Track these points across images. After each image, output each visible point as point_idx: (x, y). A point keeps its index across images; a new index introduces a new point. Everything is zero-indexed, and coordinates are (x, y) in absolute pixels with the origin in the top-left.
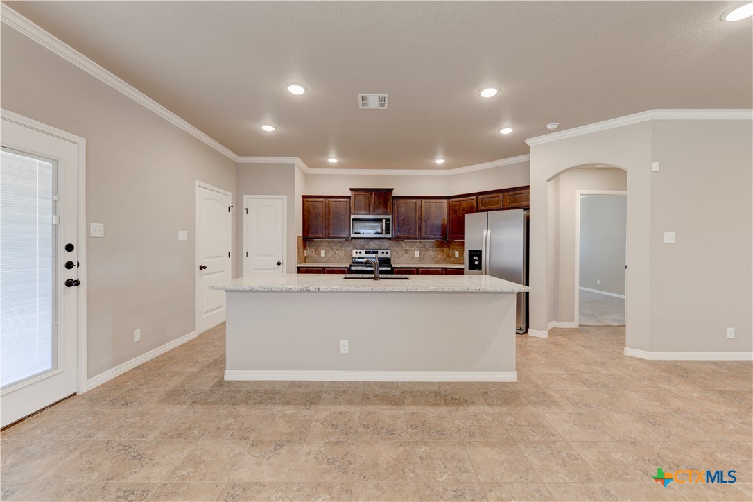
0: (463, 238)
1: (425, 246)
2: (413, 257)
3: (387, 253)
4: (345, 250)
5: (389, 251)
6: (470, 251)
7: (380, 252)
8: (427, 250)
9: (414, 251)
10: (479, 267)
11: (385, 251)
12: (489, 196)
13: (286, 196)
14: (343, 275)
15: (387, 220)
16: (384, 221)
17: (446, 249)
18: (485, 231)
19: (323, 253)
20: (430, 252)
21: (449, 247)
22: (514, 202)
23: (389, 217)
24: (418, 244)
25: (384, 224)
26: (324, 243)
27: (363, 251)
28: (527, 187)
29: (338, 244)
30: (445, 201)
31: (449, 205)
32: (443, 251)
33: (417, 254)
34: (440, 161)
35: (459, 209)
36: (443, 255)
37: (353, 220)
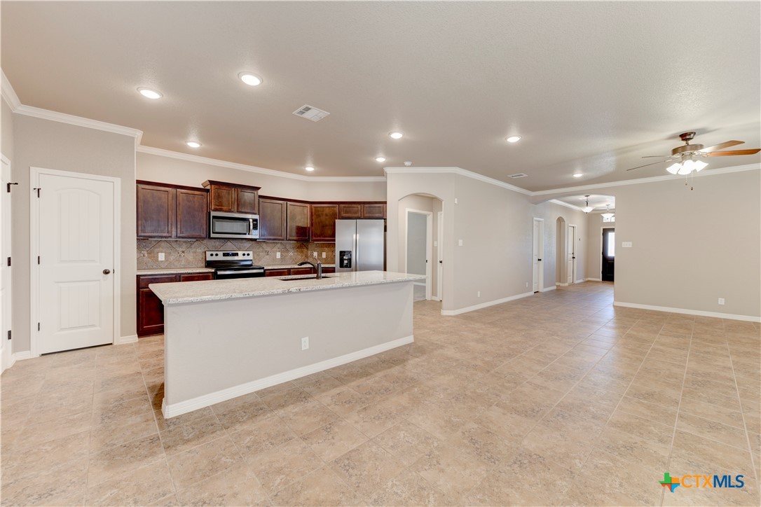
0: (335, 241)
1: (286, 248)
2: (274, 259)
3: (248, 255)
4: (195, 252)
5: (251, 253)
6: (341, 252)
7: (240, 253)
8: (288, 251)
9: (275, 252)
10: (349, 265)
11: (246, 253)
12: (347, 205)
13: (119, 179)
14: (283, 277)
15: (255, 220)
16: (251, 220)
17: (305, 250)
18: (355, 235)
19: (162, 257)
20: (291, 254)
21: (307, 249)
22: (369, 213)
23: (257, 217)
24: (279, 245)
25: (251, 224)
26: (163, 244)
27: (221, 254)
28: (385, 203)
29: (184, 246)
30: (308, 205)
31: (311, 209)
32: (302, 252)
33: (278, 255)
34: (310, 169)
35: (322, 214)
36: (302, 256)
37: (214, 217)
